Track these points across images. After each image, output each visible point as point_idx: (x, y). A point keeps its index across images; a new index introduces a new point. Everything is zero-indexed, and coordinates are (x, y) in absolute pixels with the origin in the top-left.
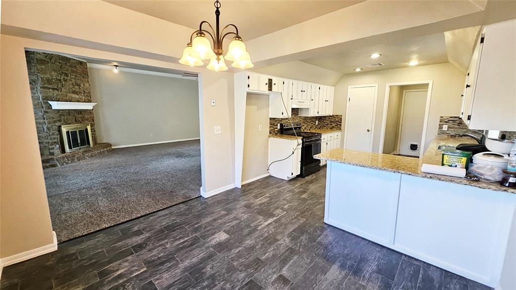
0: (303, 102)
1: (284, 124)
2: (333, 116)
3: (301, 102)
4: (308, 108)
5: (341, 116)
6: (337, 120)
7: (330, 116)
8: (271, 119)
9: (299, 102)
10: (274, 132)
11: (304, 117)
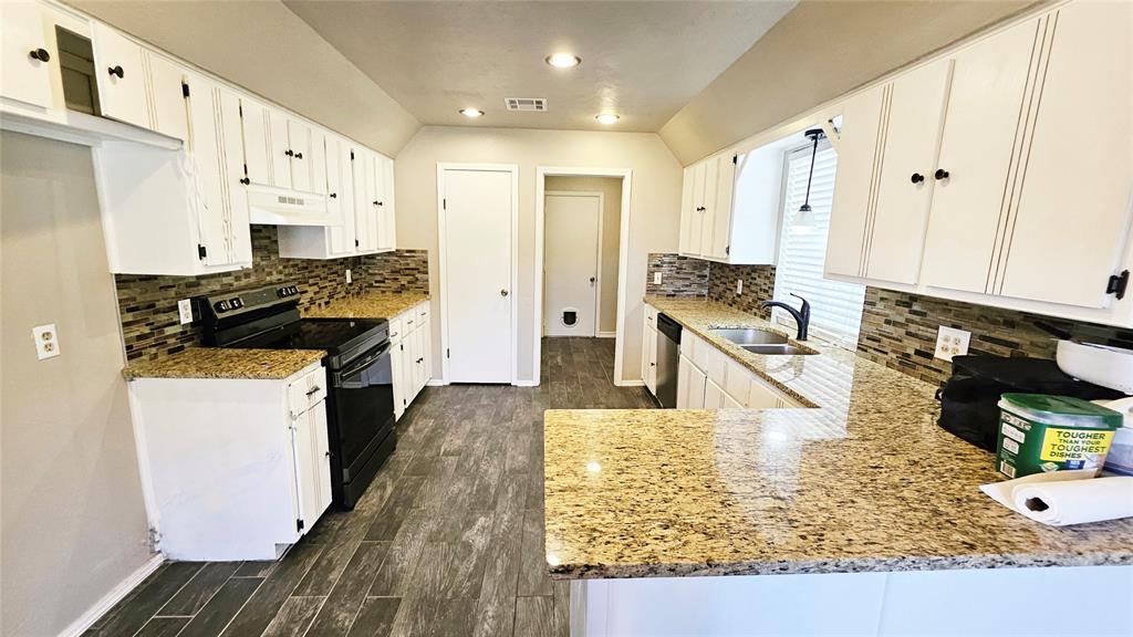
0: (301, 202)
1: (213, 301)
2: (398, 253)
3: (292, 201)
4: (322, 228)
5: (425, 252)
6: (412, 265)
7: (390, 253)
8: (123, 281)
9: (282, 200)
10: (161, 344)
11: (303, 261)
